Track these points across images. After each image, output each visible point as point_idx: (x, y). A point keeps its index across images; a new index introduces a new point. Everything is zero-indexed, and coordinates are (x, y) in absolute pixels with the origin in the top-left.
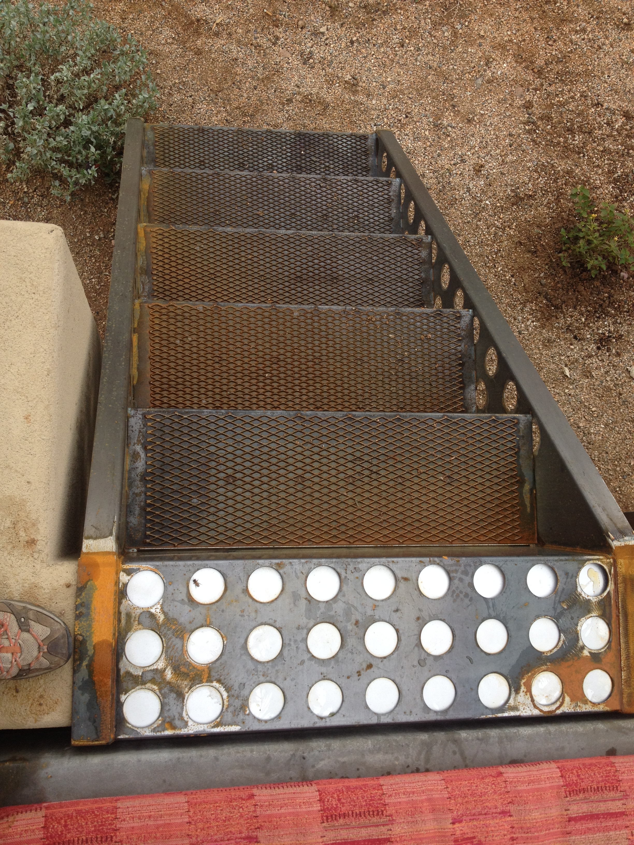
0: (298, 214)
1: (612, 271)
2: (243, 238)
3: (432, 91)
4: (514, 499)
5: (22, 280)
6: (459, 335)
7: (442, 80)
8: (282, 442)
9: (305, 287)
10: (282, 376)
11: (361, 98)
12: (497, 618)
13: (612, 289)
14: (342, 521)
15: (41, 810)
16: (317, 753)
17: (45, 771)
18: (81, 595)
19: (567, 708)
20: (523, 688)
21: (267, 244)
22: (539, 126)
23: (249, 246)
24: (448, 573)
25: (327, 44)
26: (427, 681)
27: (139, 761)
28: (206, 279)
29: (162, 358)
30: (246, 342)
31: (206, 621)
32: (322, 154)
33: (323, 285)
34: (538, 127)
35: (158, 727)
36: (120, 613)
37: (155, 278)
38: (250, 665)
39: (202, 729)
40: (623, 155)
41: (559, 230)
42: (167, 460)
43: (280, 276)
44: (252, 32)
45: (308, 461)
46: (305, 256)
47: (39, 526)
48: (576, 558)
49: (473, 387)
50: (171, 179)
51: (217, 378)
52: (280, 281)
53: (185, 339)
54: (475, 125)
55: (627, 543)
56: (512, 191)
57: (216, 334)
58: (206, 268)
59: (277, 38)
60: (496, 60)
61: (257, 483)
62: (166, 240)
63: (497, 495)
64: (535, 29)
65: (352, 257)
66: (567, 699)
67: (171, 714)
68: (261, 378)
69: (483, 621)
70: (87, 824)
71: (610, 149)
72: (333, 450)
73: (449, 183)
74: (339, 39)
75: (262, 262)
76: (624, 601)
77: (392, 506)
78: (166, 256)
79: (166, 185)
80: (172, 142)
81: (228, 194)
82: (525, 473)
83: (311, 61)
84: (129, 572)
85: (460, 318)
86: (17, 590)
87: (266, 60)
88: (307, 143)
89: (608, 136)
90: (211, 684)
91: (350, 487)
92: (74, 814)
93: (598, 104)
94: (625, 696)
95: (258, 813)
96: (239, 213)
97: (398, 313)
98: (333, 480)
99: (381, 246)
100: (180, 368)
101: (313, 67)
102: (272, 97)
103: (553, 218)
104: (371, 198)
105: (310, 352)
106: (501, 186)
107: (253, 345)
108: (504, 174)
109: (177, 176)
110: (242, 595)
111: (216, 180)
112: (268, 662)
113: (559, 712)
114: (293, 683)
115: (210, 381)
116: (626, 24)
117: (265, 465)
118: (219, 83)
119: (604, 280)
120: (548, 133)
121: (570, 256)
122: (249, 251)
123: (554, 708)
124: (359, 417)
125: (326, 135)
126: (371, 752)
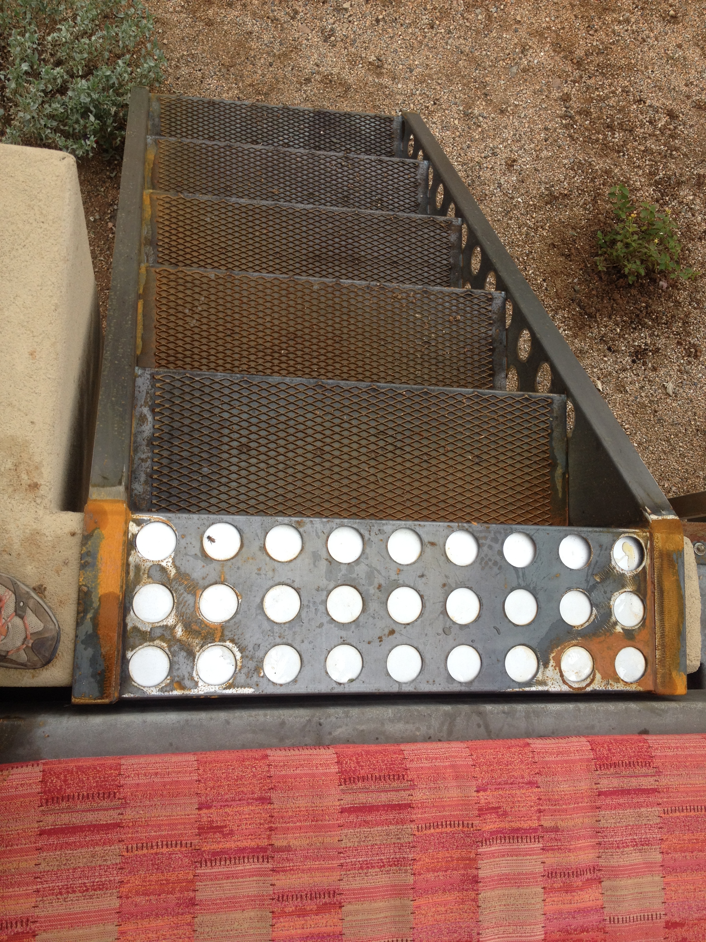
0: (317, 194)
1: (650, 279)
2: (257, 211)
3: (463, 77)
4: (545, 482)
5: (30, 207)
6: (490, 318)
7: (474, 66)
8: (301, 412)
9: (324, 267)
10: (299, 353)
11: (386, 81)
12: (526, 588)
13: (650, 298)
14: (363, 498)
15: (38, 765)
16: (334, 719)
17: (42, 729)
18: (86, 543)
19: (598, 686)
20: (552, 663)
21: (284, 219)
22: (577, 121)
23: (264, 220)
24: (477, 539)
25: (350, 22)
26: (452, 650)
27: (145, 722)
28: (216, 253)
29: (169, 328)
30: (261, 314)
31: (220, 578)
32: (343, 135)
33: (344, 266)
34: (575, 122)
35: (166, 686)
36: (128, 565)
37: (160, 249)
38: (266, 626)
39: (213, 690)
40: (666, 156)
41: (595, 233)
42: (176, 425)
43: (297, 254)
44: (269, 4)
45: (328, 433)
46: (324, 234)
47: (43, 470)
48: (611, 530)
49: (503, 375)
50: (179, 149)
51: (228, 352)
52: (297, 260)
53: (194, 309)
54: (508, 117)
55: (665, 517)
56: (546, 189)
57: (229, 305)
58: (216, 241)
59: (296, 12)
60: (533, 48)
61: (272, 454)
62: (174, 209)
63: (528, 478)
64: (576, 16)
65: (376, 238)
66: (598, 676)
67: (180, 673)
68: (276, 355)
69: (512, 590)
70: (88, 779)
71: (652, 149)
72: (354, 422)
73: (479, 177)
74: (364, 16)
75: (278, 238)
76: (660, 577)
77: (416, 484)
78: (174, 226)
79: (173, 156)
80: (179, 114)
81: (240, 169)
82: (558, 457)
83: (333, 38)
84: (139, 523)
85: (491, 300)
86: (18, 536)
87: (283, 35)
88: (327, 123)
89: (650, 135)
90: (224, 644)
91: (373, 463)
92: (75, 769)
93: (641, 100)
94: (659, 676)
95: (272, 773)
96: (252, 190)
97: (426, 292)
98: (355, 454)
99: (407, 226)
100: (188, 340)
101: (334, 46)
102: (288, 75)
103: (589, 219)
104: (396, 181)
105: (330, 329)
106: (534, 183)
107: (268, 319)
108: (538, 170)
109: (186, 147)
110: (259, 553)
111: (228, 153)
112: (284, 623)
113: (589, 689)
114: (311, 646)
115: (221, 356)
116: (672, 17)
117: (282, 434)
118: (231, 58)
119: (642, 289)
120: (586, 129)
121: (606, 260)
122: (264, 225)
123: (584, 684)
124: (383, 388)
125: (348, 115)
126: (391, 721)
